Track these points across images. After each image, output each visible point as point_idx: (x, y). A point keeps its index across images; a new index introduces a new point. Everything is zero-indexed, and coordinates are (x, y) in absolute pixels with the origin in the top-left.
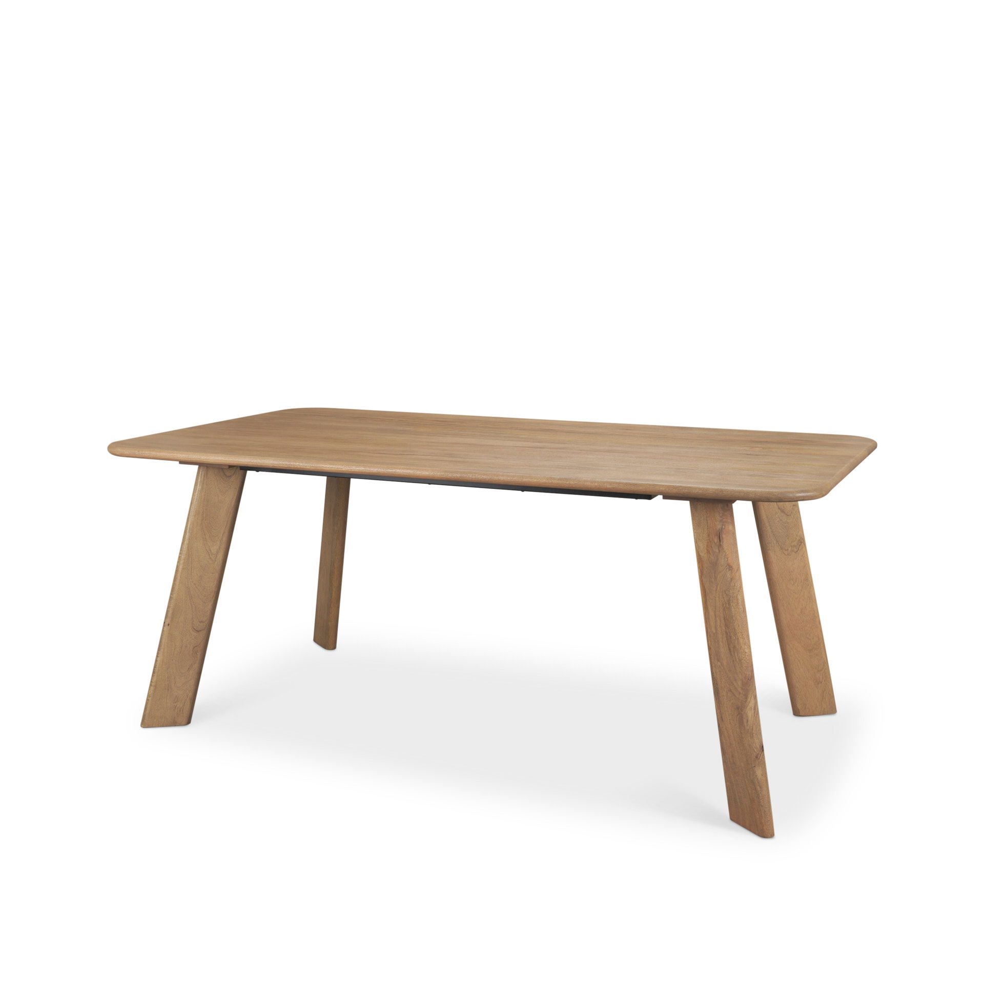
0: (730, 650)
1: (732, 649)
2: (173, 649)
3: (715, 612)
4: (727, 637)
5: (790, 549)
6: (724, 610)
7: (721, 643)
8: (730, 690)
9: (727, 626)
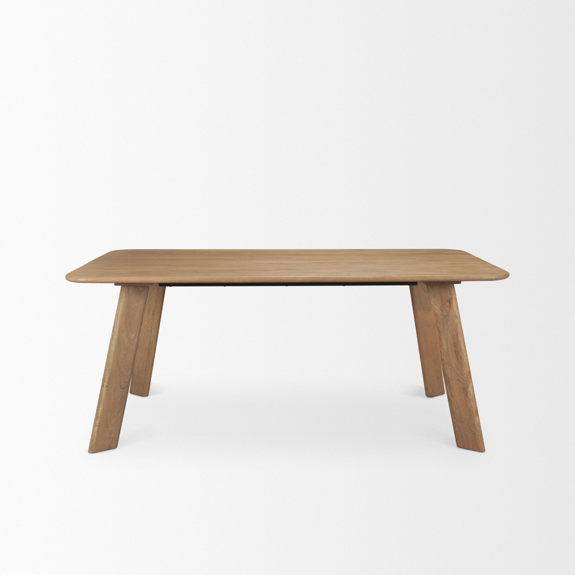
0: (458, 359)
1: (459, 359)
2: (109, 401)
3: (447, 341)
4: (455, 353)
5: (427, 309)
6: (453, 339)
7: (451, 357)
8: (458, 380)
9: (455, 347)
